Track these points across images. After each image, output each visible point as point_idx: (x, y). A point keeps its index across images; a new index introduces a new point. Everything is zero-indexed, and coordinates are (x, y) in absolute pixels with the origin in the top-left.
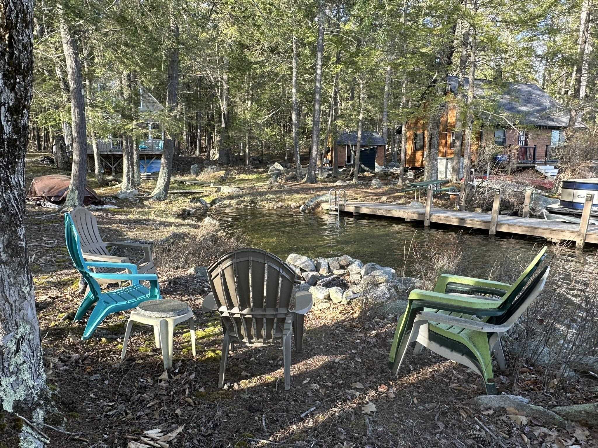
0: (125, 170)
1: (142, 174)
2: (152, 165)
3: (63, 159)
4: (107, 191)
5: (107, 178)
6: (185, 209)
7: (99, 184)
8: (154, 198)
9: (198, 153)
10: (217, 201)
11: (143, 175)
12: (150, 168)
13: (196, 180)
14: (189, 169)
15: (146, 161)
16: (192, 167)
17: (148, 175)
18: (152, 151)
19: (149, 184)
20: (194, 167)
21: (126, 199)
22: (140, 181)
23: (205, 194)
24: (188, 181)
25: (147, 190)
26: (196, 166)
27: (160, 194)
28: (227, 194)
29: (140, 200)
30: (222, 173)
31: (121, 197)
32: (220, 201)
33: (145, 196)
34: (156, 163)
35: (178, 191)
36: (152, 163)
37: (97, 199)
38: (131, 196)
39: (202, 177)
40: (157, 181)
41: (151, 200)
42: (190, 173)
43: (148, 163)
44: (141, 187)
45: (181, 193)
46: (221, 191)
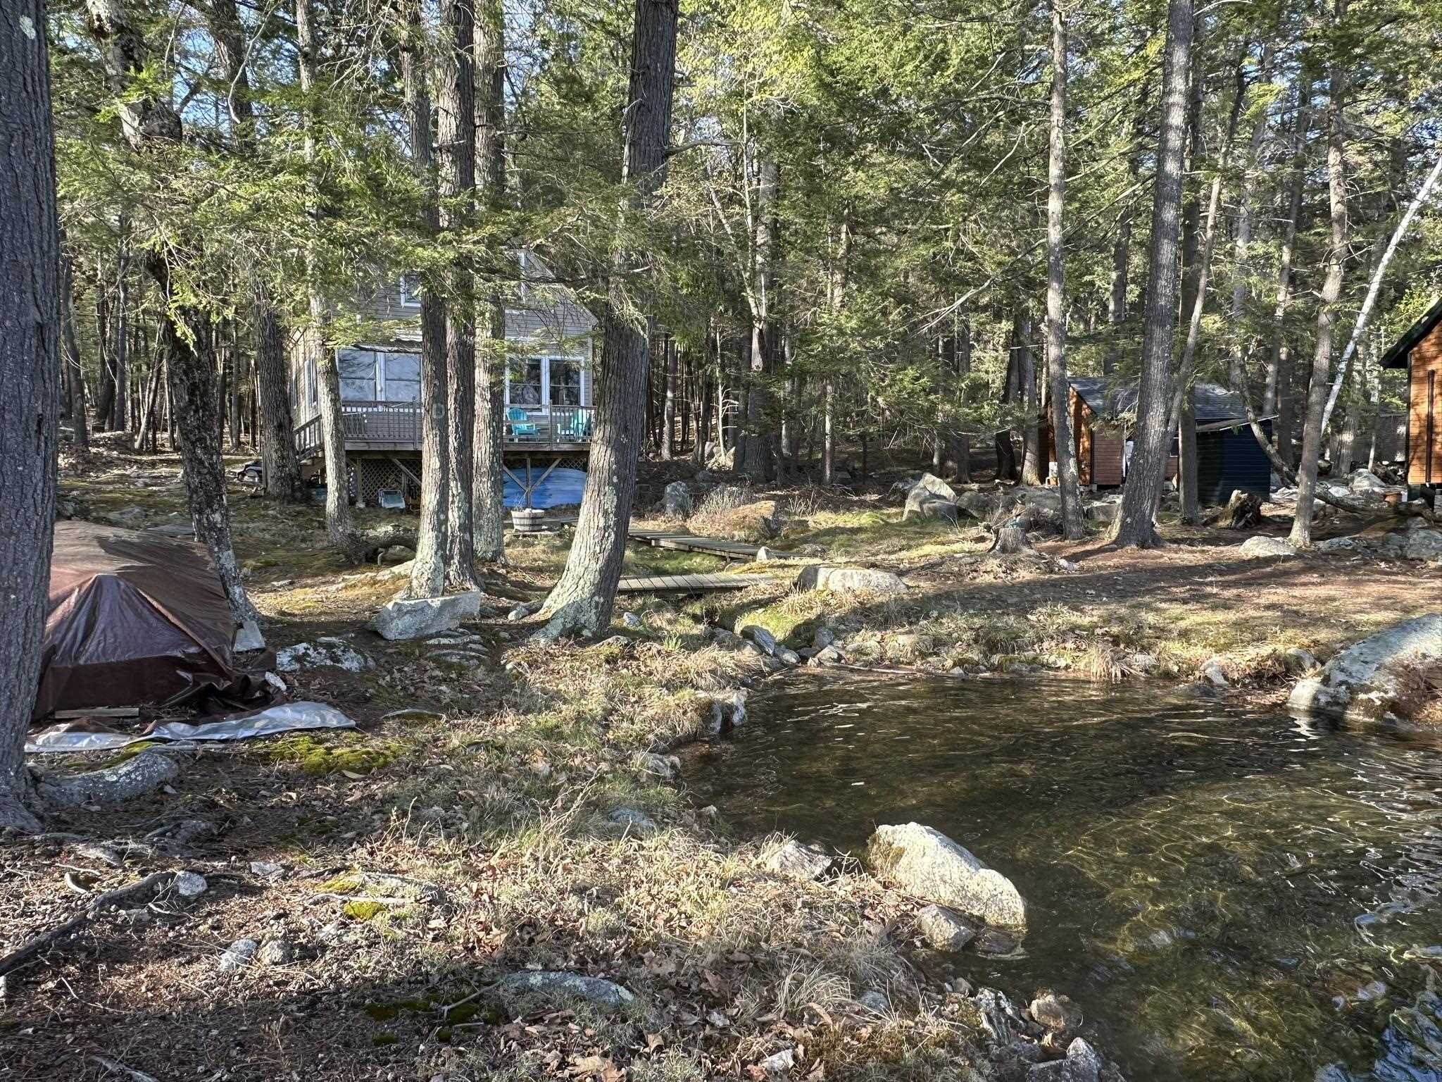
0: (429, 499)
1: (514, 514)
2: (549, 486)
3: (281, 467)
4: (351, 594)
5: (371, 533)
6: (710, 705)
7: (342, 558)
8: (554, 630)
9: (665, 453)
10: (823, 635)
11: (520, 517)
12: (543, 494)
13: (686, 532)
14: (659, 496)
15: (531, 472)
16: (668, 489)
17: (534, 518)
18: (550, 441)
19: (538, 552)
20: (675, 489)
21: (419, 640)
22: (500, 543)
23: (752, 595)
24: (665, 535)
25: (528, 578)
26: (681, 487)
27: (578, 608)
28: (850, 597)
29: (486, 643)
30: (765, 508)
31: (396, 630)
32: (837, 634)
33: (512, 616)
34: (558, 478)
35: (646, 583)
36: (548, 479)
37: (222, 674)
38: (448, 623)
39: (702, 524)
40: (567, 546)
41: (541, 641)
42: (661, 510)
43: (536, 478)
44: (505, 566)
45: (657, 591)
46: (820, 587)
